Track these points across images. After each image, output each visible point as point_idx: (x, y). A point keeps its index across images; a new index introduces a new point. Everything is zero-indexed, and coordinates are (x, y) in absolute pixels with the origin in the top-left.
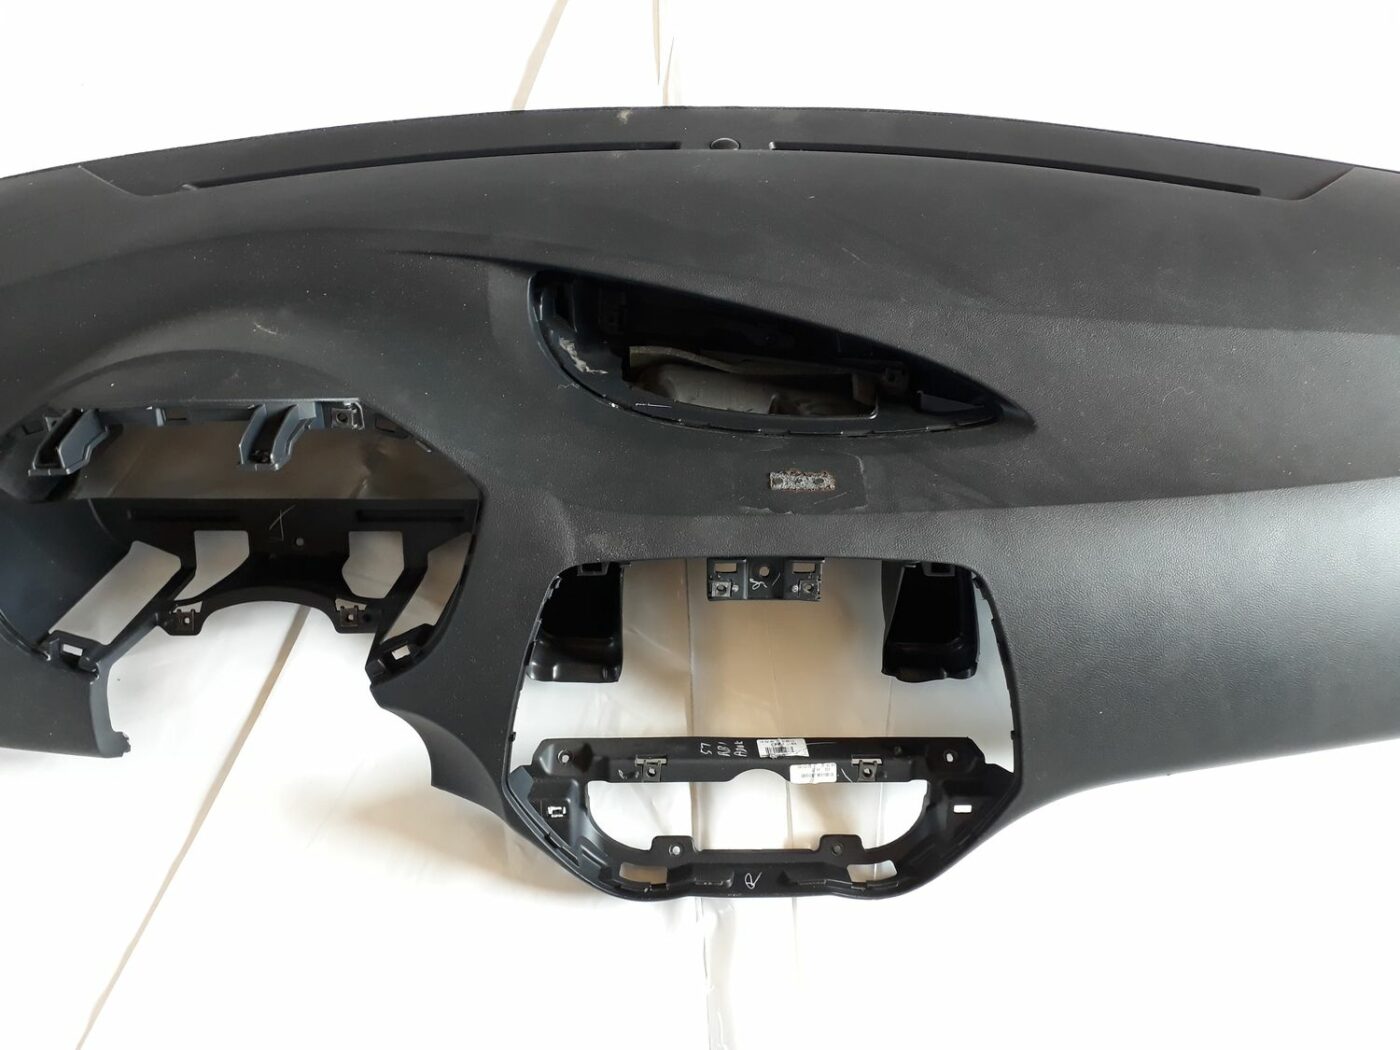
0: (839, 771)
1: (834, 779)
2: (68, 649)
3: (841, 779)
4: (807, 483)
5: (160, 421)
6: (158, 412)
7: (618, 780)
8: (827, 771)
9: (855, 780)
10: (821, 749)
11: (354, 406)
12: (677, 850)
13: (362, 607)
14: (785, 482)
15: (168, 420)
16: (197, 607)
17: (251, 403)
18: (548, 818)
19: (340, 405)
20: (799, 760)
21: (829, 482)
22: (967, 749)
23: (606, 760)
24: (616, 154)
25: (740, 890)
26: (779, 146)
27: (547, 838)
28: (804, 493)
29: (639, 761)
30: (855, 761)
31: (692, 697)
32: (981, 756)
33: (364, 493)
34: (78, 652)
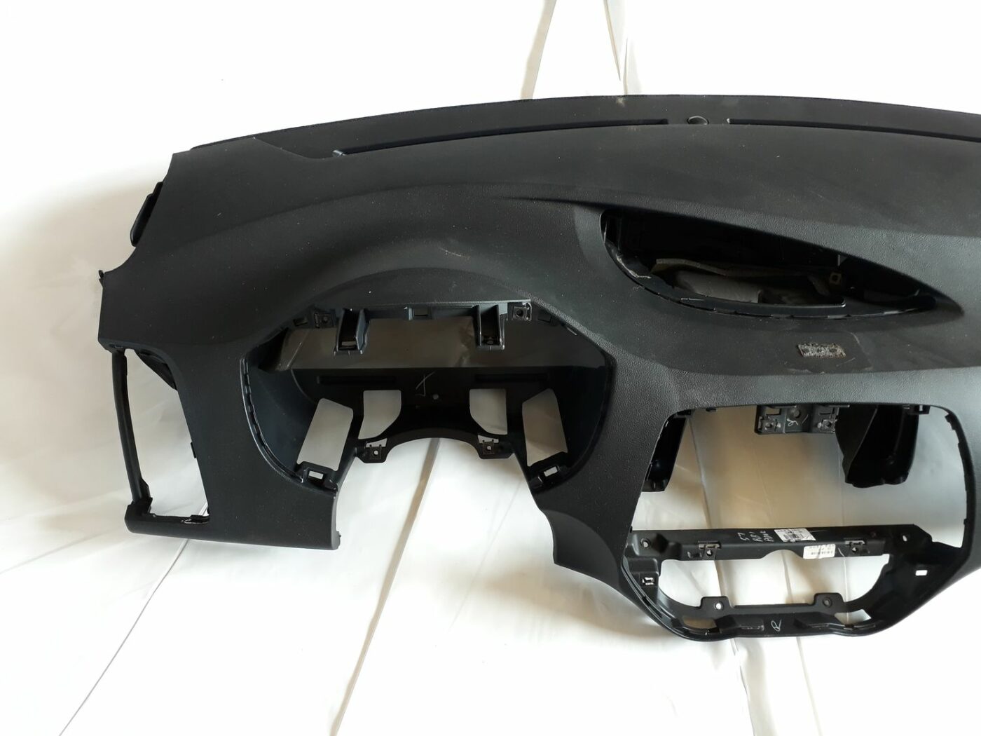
0: (837, 550)
1: (833, 555)
2: (312, 474)
3: (837, 555)
4: (825, 351)
5: (410, 317)
6: (410, 310)
7: (687, 559)
8: (829, 550)
9: (846, 556)
10: (823, 535)
11: (527, 305)
12: (719, 606)
13: (496, 441)
14: (811, 352)
15: (416, 316)
16: (383, 443)
17: (472, 304)
18: (643, 585)
19: (521, 303)
20: (809, 543)
21: (839, 351)
22: (916, 533)
23: (678, 546)
24: (632, 127)
25: (770, 632)
26: (733, 122)
27: (644, 599)
28: (826, 358)
29: (701, 546)
30: (847, 543)
32: (929, 537)
33: (465, 363)
34: (320, 476)
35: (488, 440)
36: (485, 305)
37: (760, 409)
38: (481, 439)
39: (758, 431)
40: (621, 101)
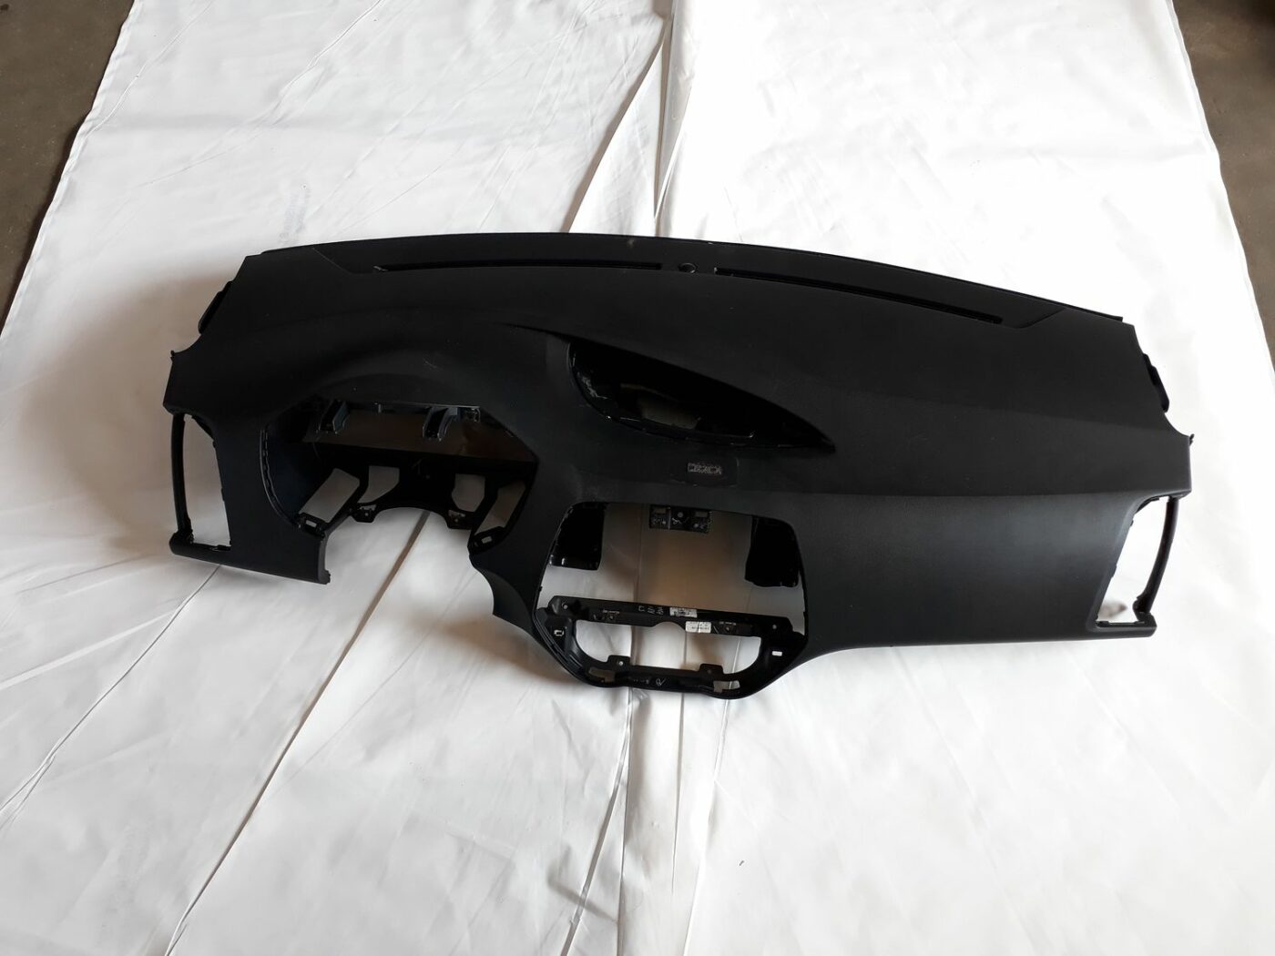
0: (712, 627)
1: (709, 631)
2: (309, 523)
3: (713, 631)
4: (707, 470)
5: (380, 411)
6: (380, 406)
7: (593, 620)
8: (705, 627)
9: (720, 633)
10: (703, 616)
11: (476, 410)
12: (621, 663)
13: (463, 515)
14: (696, 468)
15: (383, 411)
16: (373, 507)
17: (427, 406)
18: (554, 636)
19: (470, 409)
20: (692, 619)
21: (719, 471)
22: (784, 623)
23: (587, 609)
24: (625, 270)
25: (653, 687)
26: (720, 271)
27: (553, 646)
29: (605, 611)
30: (722, 623)
31: (638, 584)
32: (791, 627)
33: (463, 453)
34: (314, 525)
35: (457, 514)
36: (437, 407)
37: (653, 507)
38: (451, 512)
39: (650, 527)
40: (631, 242)
